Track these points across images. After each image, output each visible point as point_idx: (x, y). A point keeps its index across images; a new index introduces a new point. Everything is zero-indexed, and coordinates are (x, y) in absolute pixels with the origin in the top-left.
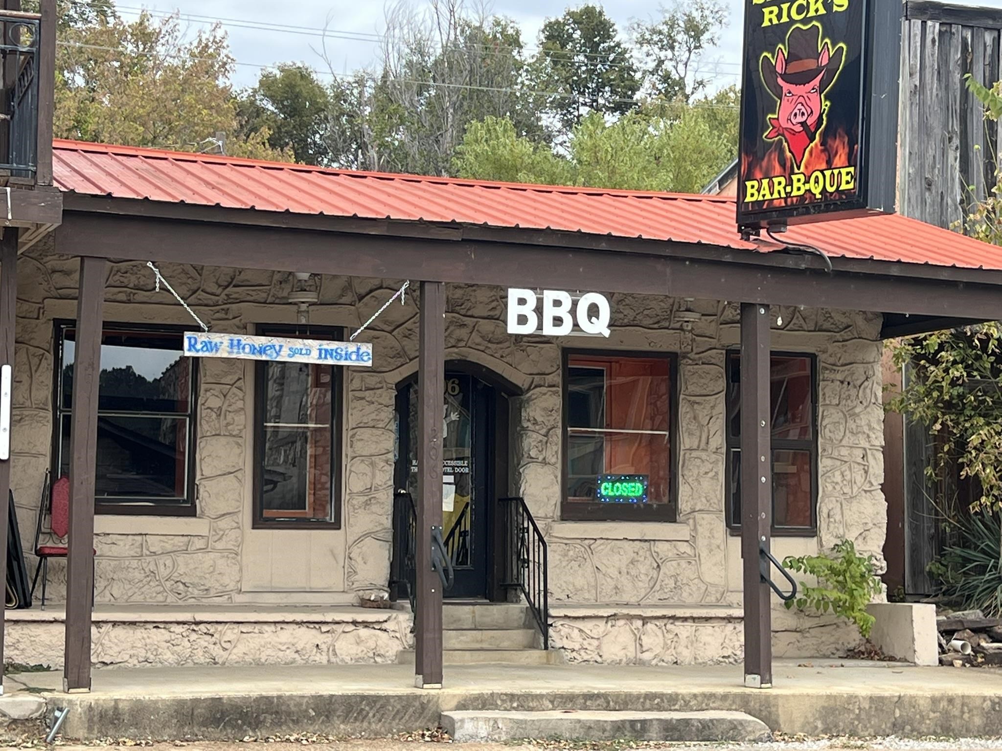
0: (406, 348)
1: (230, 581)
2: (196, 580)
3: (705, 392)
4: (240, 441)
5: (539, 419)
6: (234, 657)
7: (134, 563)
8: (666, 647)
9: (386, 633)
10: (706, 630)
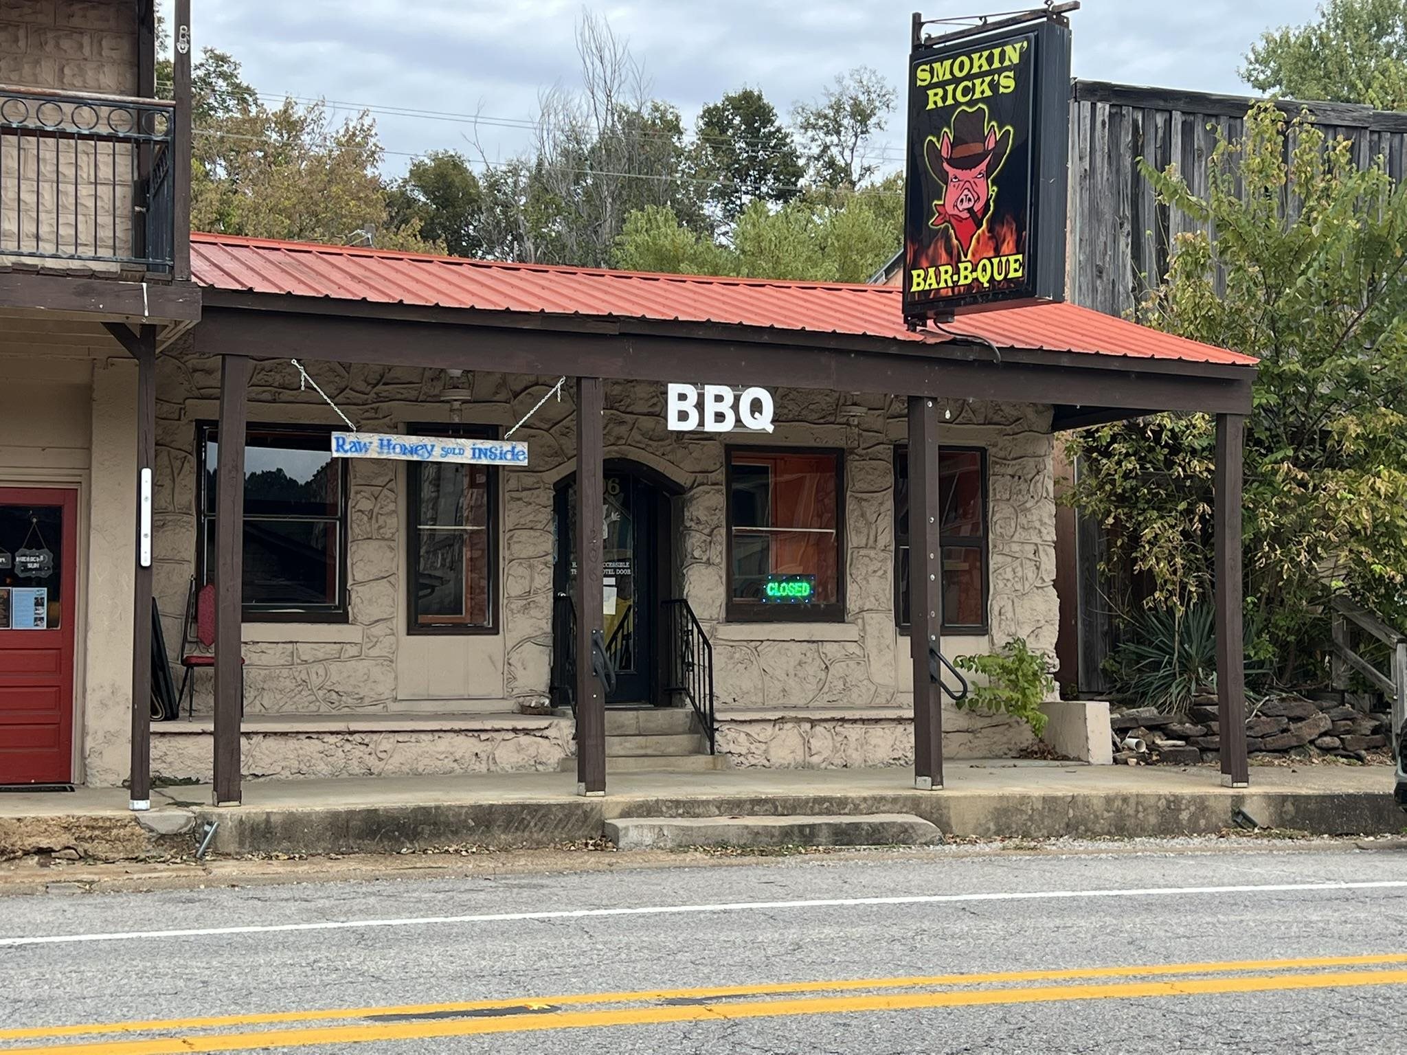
0: (564, 447)
1: (385, 689)
2: (350, 689)
3: (872, 489)
4: (392, 544)
5: (703, 518)
6: (391, 767)
7: (285, 672)
8: (835, 750)
9: (547, 741)
10: (876, 731)
